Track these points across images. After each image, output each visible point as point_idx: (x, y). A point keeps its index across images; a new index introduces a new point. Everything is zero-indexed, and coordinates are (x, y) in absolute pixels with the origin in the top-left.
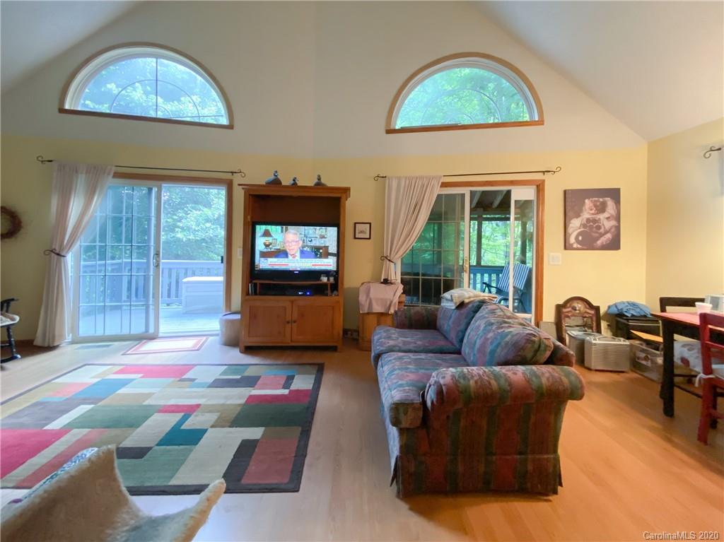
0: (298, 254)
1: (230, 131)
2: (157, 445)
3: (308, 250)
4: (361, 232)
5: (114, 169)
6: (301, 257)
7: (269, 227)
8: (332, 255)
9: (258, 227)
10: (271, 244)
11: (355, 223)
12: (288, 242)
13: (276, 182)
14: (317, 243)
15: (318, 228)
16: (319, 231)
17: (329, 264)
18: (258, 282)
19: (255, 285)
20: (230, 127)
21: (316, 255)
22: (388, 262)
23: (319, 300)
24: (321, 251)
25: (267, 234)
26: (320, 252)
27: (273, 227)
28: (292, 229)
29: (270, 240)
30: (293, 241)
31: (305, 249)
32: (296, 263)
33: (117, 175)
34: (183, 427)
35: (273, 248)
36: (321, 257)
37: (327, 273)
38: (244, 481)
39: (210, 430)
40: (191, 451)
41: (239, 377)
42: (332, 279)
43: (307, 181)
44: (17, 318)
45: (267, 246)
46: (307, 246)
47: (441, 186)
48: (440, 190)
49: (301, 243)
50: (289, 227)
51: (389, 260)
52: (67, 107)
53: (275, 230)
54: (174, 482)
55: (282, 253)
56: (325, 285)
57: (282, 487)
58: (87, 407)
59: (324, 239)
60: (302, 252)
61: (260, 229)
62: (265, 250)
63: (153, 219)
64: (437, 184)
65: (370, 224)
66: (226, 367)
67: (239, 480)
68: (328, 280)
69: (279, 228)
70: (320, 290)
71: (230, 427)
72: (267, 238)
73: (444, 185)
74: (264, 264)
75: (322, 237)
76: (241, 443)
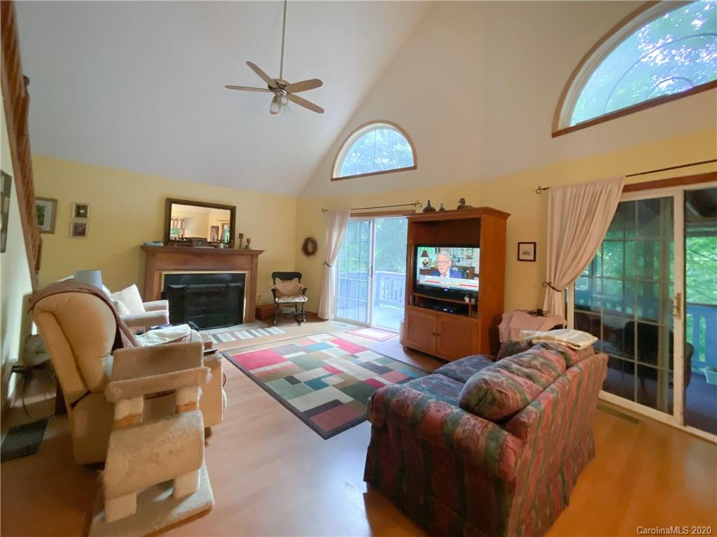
0: (448, 273)
1: (415, 171)
2: (305, 382)
3: (457, 269)
4: (526, 253)
5: (350, 212)
6: (451, 277)
7: (426, 249)
8: (477, 275)
9: (419, 248)
10: (427, 263)
11: (519, 243)
12: (440, 262)
13: (429, 210)
14: (464, 263)
15: (465, 249)
16: (467, 251)
17: (473, 284)
18: (416, 294)
19: (414, 297)
20: (415, 168)
21: (464, 275)
22: (552, 290)
23: (461, 319)
24: (468, 271)
25: (425, 254)
26: (466, 273)
27: (430, 248)
28: (444, 251)
29: (427, 259)
30: (443, 261)
31: (454, 269)
32: (447, 281)
33: (353, 215)
34: (322, 380)
35: (429, 267)
36: (467, 278)
37: (471, 294)
38: (311, 418)
39: (331, 387)
40: (311, 391)
41: (381, 365)
42: (473, 300)
43: (452, 206)
44: (307, 299)
45: (425, 264)
46: (456, 266)
47: (624, 191)
48: (622, 197)
49: (451, 262)
50: (441, 248)
51: (553, 288)
52: (334, 177)
53: (431, 250)
54: (290, 402)
55: (435, 272)
56: (467, 306)
57: (321, 432)
58: (303, 353)
59: (470, 260)
60: (451, 272)
61: (421, 250)
62: (423, 268)
63: (371, 243)
64: (617, 188)
65: (535, 244)
66: (382, 356)
67: (310, 416)
68: (470, 300)
69: (433, 249)
70: (463, 310)
71: (340, 390)
72: (424, 258)
73: (627, 189)
74: (424, 280)
75: (469, 258)
76: (334, 401)
